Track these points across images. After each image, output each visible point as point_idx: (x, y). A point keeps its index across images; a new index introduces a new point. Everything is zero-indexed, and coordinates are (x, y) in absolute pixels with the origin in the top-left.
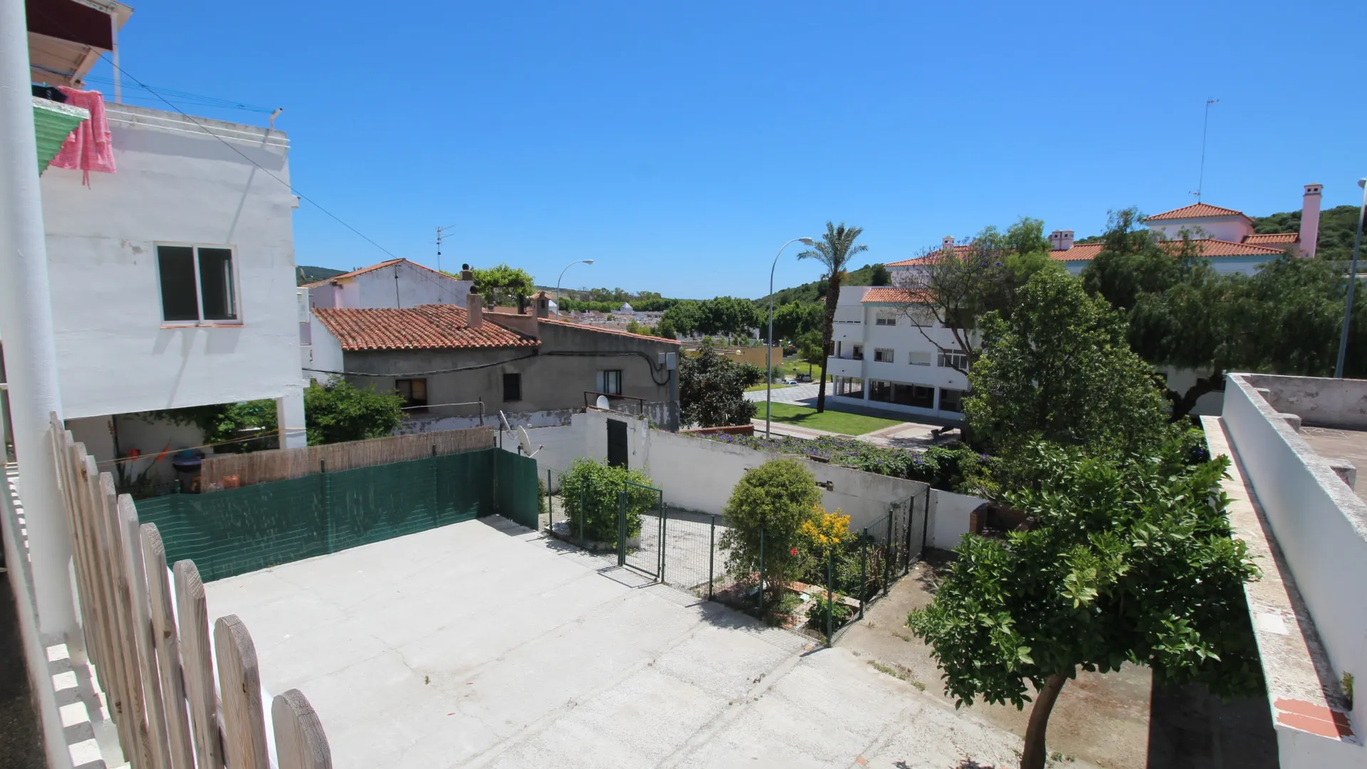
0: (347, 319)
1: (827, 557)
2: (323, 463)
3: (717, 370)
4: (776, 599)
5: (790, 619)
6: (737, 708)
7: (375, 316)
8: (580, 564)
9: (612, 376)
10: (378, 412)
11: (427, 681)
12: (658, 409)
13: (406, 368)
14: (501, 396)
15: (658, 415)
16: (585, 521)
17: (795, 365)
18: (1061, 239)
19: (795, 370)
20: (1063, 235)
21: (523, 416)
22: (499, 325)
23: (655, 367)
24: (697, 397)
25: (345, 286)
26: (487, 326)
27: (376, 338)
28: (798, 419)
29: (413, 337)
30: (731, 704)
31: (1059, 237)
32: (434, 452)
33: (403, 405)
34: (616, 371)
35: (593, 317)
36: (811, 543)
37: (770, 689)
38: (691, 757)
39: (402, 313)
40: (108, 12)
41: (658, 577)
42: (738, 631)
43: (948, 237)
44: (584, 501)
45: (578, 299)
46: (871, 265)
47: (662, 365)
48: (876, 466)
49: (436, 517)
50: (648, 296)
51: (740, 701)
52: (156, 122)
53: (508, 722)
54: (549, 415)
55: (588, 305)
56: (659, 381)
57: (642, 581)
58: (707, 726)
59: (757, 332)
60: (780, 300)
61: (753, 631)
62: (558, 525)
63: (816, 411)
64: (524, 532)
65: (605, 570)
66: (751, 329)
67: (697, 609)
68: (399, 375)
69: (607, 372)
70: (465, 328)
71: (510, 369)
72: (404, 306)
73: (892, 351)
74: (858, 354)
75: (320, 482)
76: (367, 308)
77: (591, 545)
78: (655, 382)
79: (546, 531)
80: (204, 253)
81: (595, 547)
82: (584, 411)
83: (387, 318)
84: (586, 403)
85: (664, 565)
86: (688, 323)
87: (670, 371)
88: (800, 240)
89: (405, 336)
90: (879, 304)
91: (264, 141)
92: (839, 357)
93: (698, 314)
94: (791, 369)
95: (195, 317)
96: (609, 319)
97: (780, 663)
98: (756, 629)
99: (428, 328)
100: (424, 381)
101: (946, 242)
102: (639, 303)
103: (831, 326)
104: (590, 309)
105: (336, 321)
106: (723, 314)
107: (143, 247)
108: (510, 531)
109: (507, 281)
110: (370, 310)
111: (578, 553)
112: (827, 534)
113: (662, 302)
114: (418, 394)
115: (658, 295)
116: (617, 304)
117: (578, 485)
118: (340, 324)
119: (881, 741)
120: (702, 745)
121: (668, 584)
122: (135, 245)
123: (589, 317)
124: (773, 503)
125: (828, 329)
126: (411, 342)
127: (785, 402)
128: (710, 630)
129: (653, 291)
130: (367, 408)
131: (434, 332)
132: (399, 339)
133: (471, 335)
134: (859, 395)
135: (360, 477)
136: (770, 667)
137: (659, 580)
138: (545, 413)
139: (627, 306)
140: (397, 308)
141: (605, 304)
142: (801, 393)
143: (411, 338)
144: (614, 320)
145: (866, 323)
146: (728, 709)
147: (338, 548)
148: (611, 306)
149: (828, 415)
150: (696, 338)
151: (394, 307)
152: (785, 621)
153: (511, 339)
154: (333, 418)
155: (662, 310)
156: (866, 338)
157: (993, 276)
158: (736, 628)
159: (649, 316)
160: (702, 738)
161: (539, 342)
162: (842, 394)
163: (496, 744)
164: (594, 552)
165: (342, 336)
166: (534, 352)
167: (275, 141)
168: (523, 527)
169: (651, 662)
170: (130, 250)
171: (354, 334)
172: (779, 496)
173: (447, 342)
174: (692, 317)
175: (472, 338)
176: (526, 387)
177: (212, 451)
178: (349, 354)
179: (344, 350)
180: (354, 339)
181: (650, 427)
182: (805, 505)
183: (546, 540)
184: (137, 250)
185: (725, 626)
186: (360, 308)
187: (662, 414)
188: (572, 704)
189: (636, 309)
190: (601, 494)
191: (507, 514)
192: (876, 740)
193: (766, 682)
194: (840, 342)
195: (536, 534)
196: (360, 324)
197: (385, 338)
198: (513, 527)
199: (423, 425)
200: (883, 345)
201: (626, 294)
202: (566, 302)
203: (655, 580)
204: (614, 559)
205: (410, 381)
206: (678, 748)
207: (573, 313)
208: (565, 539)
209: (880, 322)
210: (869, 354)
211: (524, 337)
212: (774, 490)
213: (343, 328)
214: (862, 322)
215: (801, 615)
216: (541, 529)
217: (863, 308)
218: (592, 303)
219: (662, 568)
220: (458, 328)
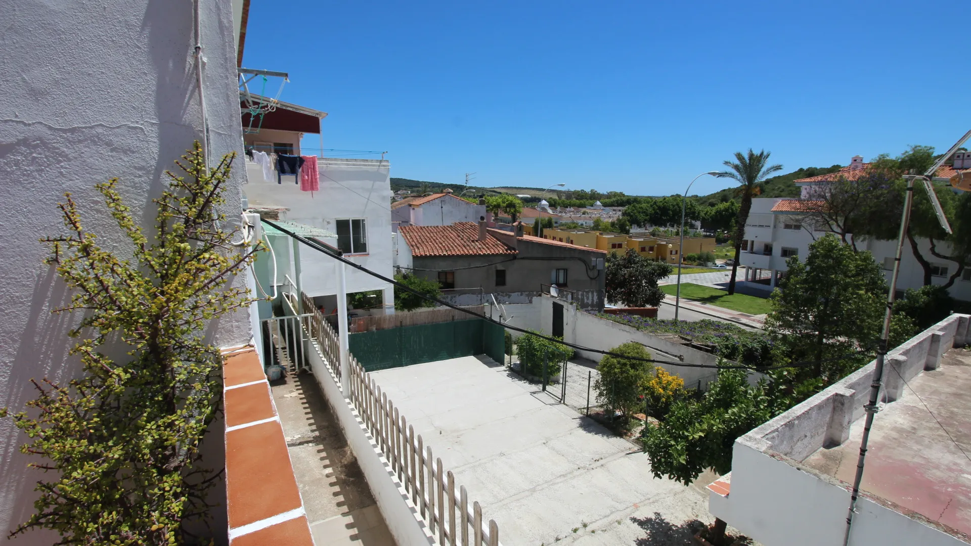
0: (416, 234)
1: (663, 402)
2: (401, 322)
3: (638, 267)
4: (626, 422)
5: (629, 434)
6: (581, 471)
7: (429, 232)
8: (523, 387)
9: (561, 274)
10: (429, 292)
11: (441, 433)
12: (590, 295)
13: (443, 266)
14: (494, 283)
15: (590, 298)
16: (527, 365)
17: (728, 251)
18: (963, 159)
19: (726, 255)
20: (966, 156)
21: (506, 295)
22: (497, 239)
23: (589, 267)
24: (622, 284)
25: (416, 209)
26: (490, 239)
27: (429, 248)
28: (712, 299)
29: (448, 247)
30: (579, 468)
31: (961, 157)
32: (453, 319)
33: (441, 288)
34: (564, 269)
35: (573, 212)
36: (653, 393)
37: (602, 465)
38: (551, 487)
39: (444, 228)
40: (318, 116)
41: (562, 400)
42: (597, 436)
43: (857, 157)
44: (527, 352)
45: (563, 198)
46: (805, 168)
47: (594, 266)
48: (733, 345)
49: (453, 354)
50: (615, 194)
51: (584, 468)
52: (336, 164)
53: (473, 457)
54: (521, 295)
55: (570, 202)
56: (592, 276)
57: (553, 401)
58: (564, 476)
59: (698, 224)
60: (720, 198)
61: (605, 437)
62: (515, 364)
63: (727, 293)
64: (497, 366)
65: (534, 393)
66: (693, 222)
67: (578, 421)
68: (440, 270)
69: (558, 270)
70: (477, 241)
71: (500, 267)
72: (445, 225)
73: (797, 249)
74: (768, 250)
75: (400, 329)
76: (426, 226)
77: (530, 377)
78: (589, 277)
79: (508, 366)
80: (354, 221)
81: (533, 379)
82: (540, 295)
83: (436, 233)
84: (543, 290)
85: (565, 394)
86: (641, 217)
87: (599, 271)
88: (709, 173)
89: (444, 247)
90: (787, 212)
91: (379, 166)
92: (752, 252)
93: (650, 210)
94: (723, 254)
95: (350, 252)
96: (584, 213)
97: (613, 454)
98: (607, 436)
99: (457, 241)
100: (453, 273)
101: (855, 160)
102: (607, 200)
103: (743, 230)
104: (571, 205)
105: (410, 236)
106: (669, 210)
107: (331, 221)
108: (490, 365)
109: (505, 205)
110: (427, 227)
111: (523, 382)
112: (664, 388)
113: (624, 199)
114: (450, 280)
115: (622, 194)
116: (591, 201)
117: (524, 344)
118: (412, 238)
119: (651, 500)
120: (558, 483)
121: (567, 405)
122: (328, 220)
123: (570, 212)
124: (621, 368)
125: (740, 232)
126: (447, 251)
127: (705, 284)
128: (582, 432)
129: (618, 191)
130: (423, 289)
131: (460, 244)
132: (441, 249)
133: (479, 246)
134: (767, 282)
135: (417, 328)
136: (607, 455)
137: (562, 402)
138: (519, 293)
139: (598, 203)
140: (441, 225)
141: (582, 201)
142: (719, 278)
143: (447, 249)
144: (588, 214)
145: (775, 227)
146: (576, 470)
147: (407, 365)
148: (587, 203)
149: (737, 297)
150: (648, 228)
151: (440, 225)
152: (626, 434)
153: (501, 250)
154: (407, 294)
155: (625, 206)
156: (774, 237)
157: (881, 195)
158: (596, 434)
159: (614, 210)
160: (559, 480)
161: (517, 251)
162: (754, 280)
163: (465, 464)
164: (532, 382)
165: (412, 246)
166: (514, 257)
167: (384, 166)
168: (497, 363)
169: (545, 442)
170: (326, 223)
171: (418, 245)
172: (625, 364)
173: (466, 251)
174: (644, 212)
175: (480, 248)
176: (509, 278)
177: (352, 308)
178: (415, 258)
179: (413, 256)
180: (418, 248)
181: (577, 309)
182: (640, 372)
183: (508, 372)
184: (328, 223)
185: (590, 432)
186: (422, 226)
187: (593, 297)
188: (502, 454)
189: (605, 205)
190: (535, 350)
191: (490, 355)
192: (649, 499)
193: (601, 462)
194: (753, 242)
195: (503, 368)
196: (422, 238)
197: (434, 248)
198: (492, 363)
199: (452, 297)
200: (789, 245)
201: (598, 194)
202: (554, 200)
203: (560, 402)
204: (541, 386)
205: (446, 273)
206: (546, 482)
207: (559, 208)
208: (517, 373)
209: (787, 226)
210: (777, 250)
211: (510, 248)
212: (623, 361)
213: (413, 241)
214: (772, 226)
215: (637, 432)
216: (506, 365)
217: (773, 216)
218: (574, 201)
219: (564, 395)
220: (473, 241)
